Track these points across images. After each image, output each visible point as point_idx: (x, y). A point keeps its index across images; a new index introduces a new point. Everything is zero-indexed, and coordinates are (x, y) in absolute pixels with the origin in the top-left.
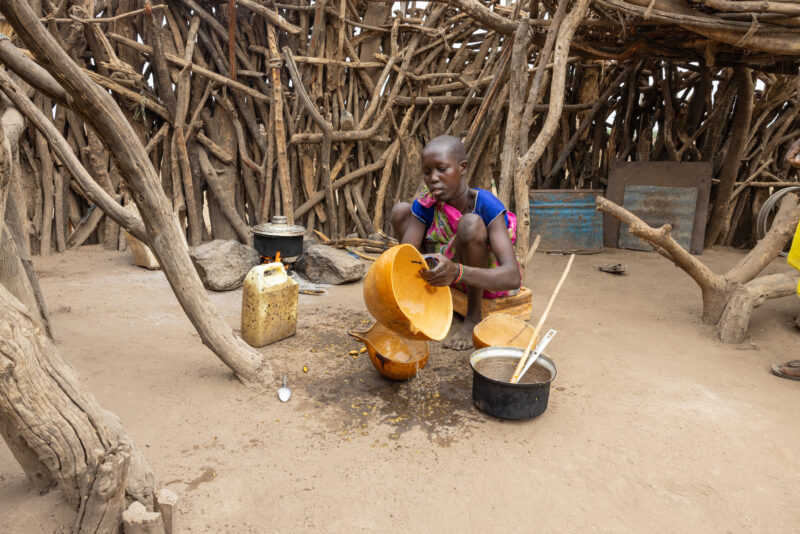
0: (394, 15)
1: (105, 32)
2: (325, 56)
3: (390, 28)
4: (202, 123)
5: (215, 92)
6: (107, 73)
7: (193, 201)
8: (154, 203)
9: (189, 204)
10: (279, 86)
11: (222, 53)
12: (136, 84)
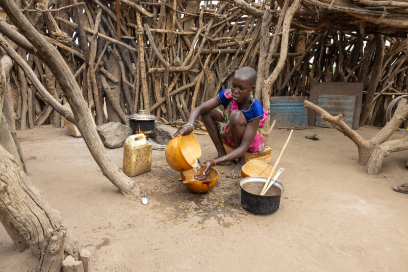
0: (201, 8)
1: (53, 16)
2: (166, 29)
3: (199, 14)
4: (103, 62)
5: (110, 47)
6: (55, 37)
7: (99, 102)
8: (79, 104)
9: (96, 104)
10: (142, 44)
11: (113, 27)
12: (70, 43)
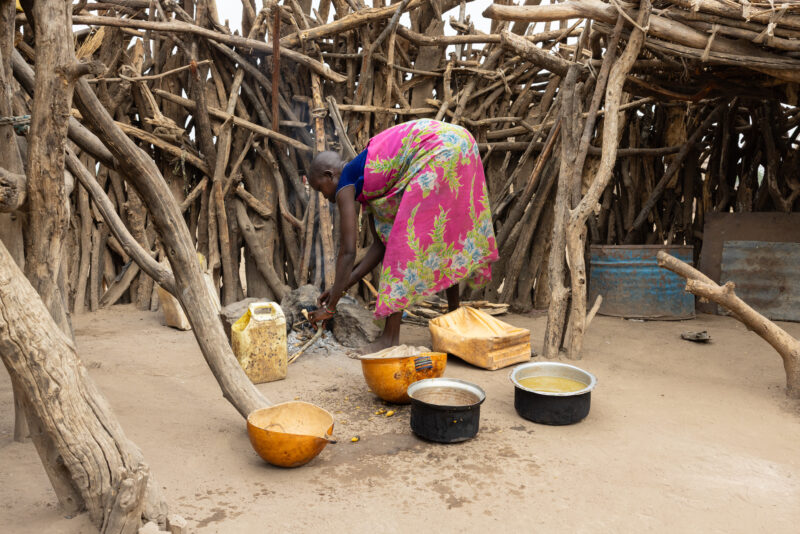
0: (448, 58)
1: (150, 88)
2: (372, 104)
3: (443, 71)
4: (241, 176)
5: (256, 144)
6: (150, 128)
7: (229, 258)
8: (184, 257)
9: (224, 261)
10: (322, 136)
11: (265, 104)
12: (178, 138)
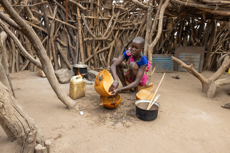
0: (113, 4)
1: (30, 9)
2: (93, 16)
3: (112, 8)
4: (58, 35)
5: (62, 27)
6: (31, 21)
8: (44, 58)
9: (54, 58)
10: (80, 25)
11: (64, 15)
12: (39, 24)
